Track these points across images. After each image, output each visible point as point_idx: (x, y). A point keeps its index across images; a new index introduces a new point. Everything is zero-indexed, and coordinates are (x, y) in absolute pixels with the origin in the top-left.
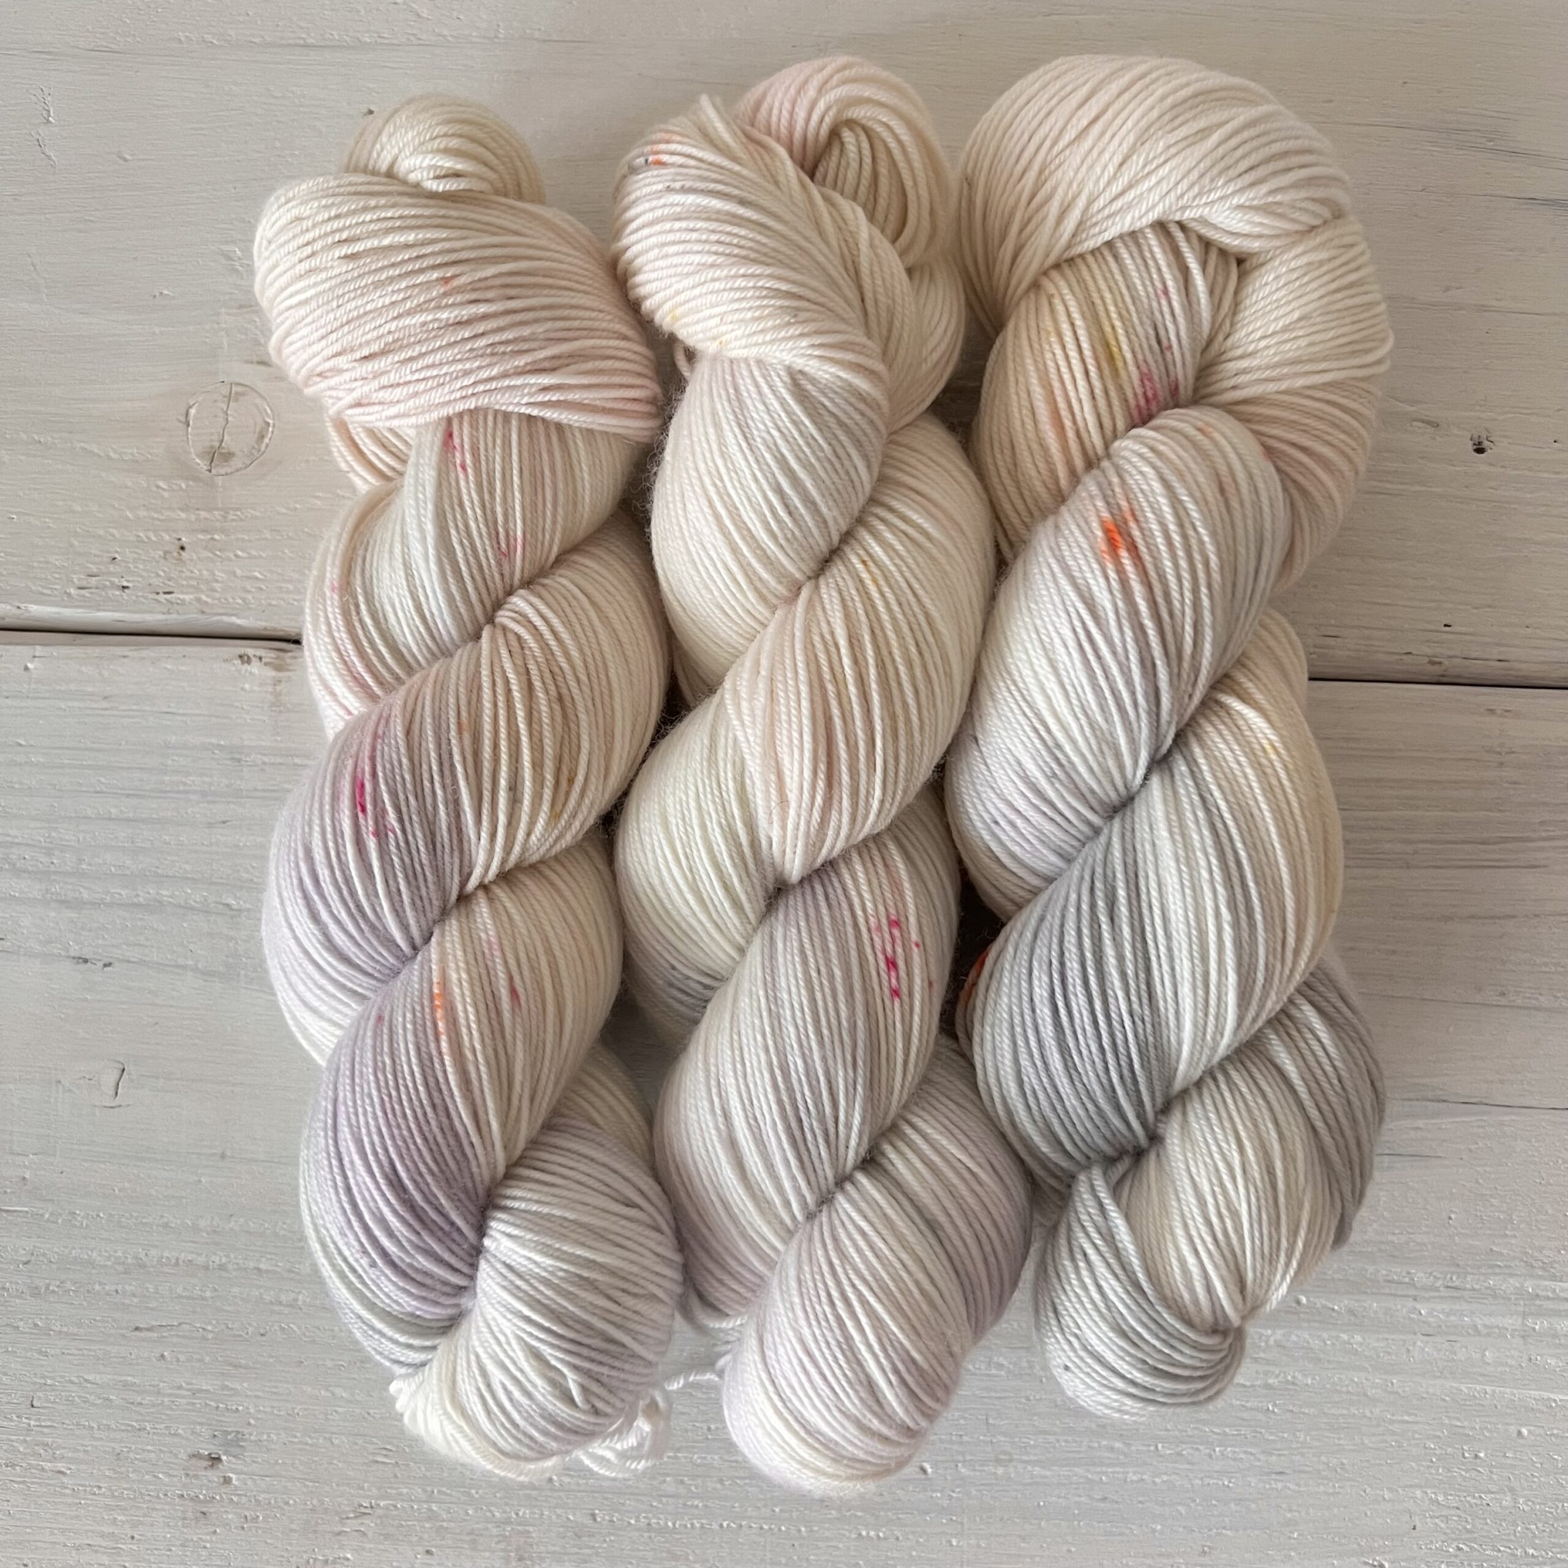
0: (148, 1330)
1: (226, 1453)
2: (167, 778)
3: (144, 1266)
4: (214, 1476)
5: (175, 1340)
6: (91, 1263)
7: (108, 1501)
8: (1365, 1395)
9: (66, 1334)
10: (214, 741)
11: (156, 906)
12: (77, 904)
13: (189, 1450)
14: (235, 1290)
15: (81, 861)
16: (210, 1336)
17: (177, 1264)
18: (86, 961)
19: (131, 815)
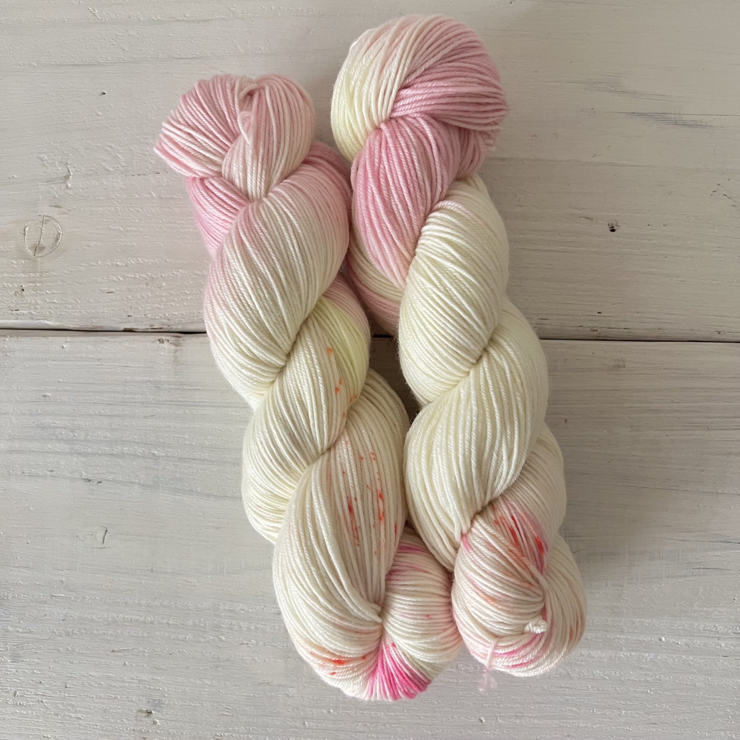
0: (118, 652)
1: (154, 710)
2: (126, 396)
3: (116, 622)
4: (149, 720)
5: (131, 656)
6: (92, 620)
7: (101, 732)
8: (695, 685)
9: (82, 653)
10: (147, 379)
11: (122, 455)
12: (86, 455)
13: (138, 709)
14: (157, 633)
15: (87, 435)
16: (147, 655)
17: (131, 621)
18: (90, 481)
19: (110, 413)
